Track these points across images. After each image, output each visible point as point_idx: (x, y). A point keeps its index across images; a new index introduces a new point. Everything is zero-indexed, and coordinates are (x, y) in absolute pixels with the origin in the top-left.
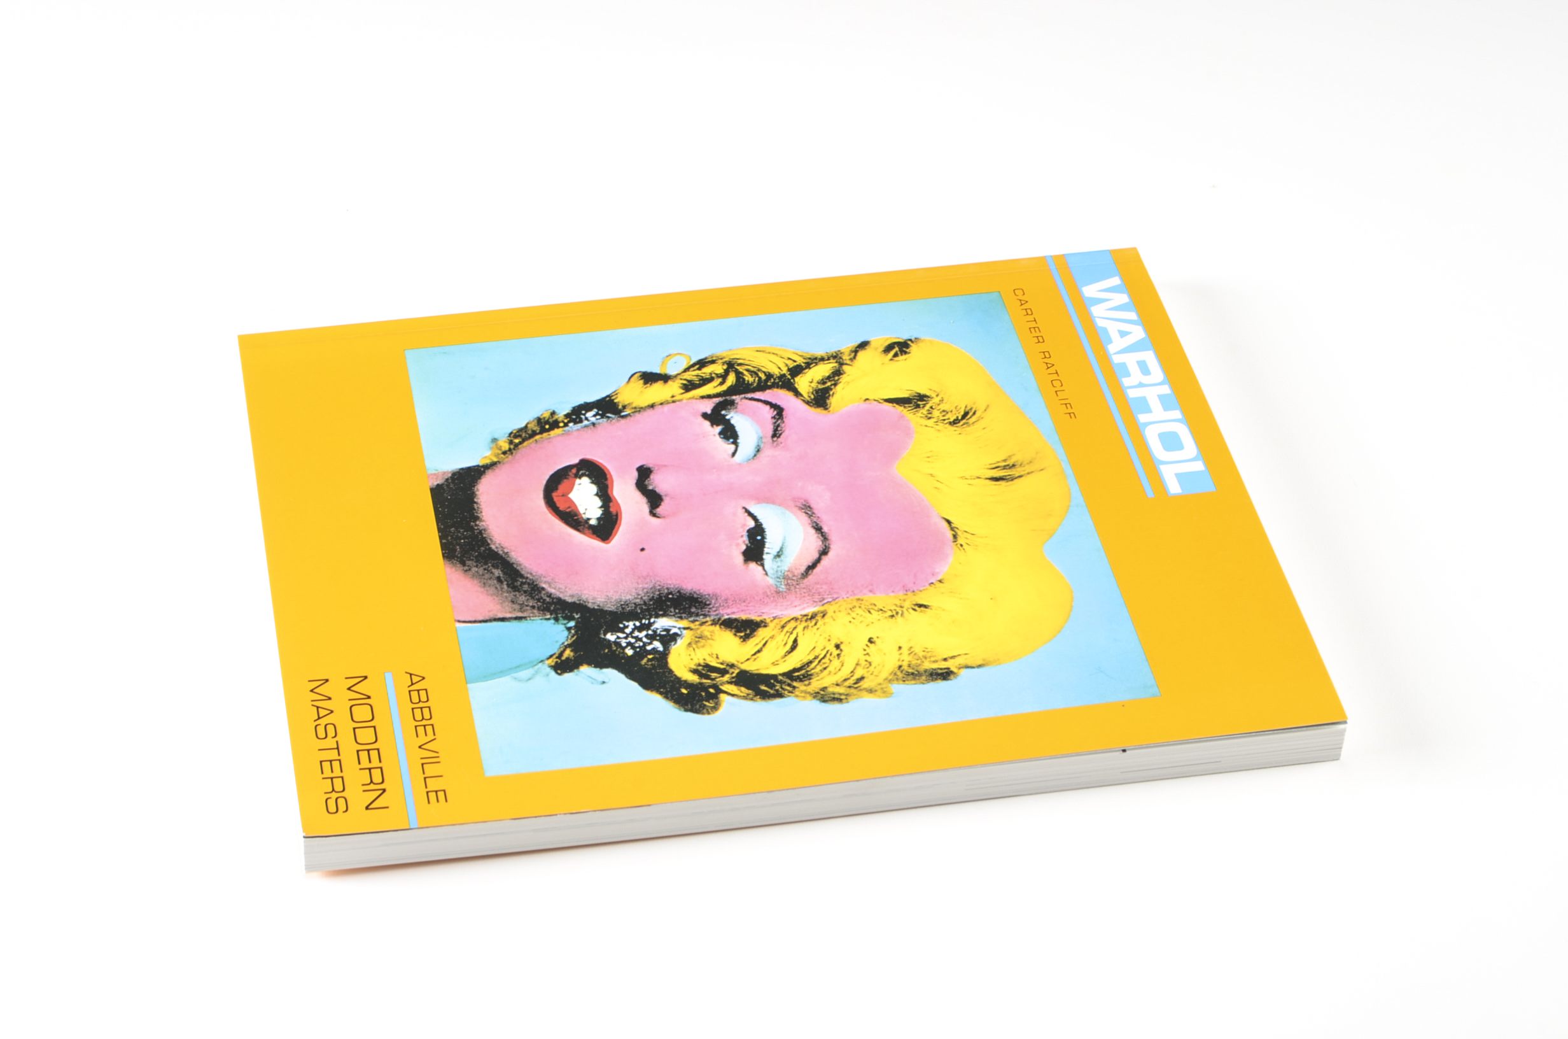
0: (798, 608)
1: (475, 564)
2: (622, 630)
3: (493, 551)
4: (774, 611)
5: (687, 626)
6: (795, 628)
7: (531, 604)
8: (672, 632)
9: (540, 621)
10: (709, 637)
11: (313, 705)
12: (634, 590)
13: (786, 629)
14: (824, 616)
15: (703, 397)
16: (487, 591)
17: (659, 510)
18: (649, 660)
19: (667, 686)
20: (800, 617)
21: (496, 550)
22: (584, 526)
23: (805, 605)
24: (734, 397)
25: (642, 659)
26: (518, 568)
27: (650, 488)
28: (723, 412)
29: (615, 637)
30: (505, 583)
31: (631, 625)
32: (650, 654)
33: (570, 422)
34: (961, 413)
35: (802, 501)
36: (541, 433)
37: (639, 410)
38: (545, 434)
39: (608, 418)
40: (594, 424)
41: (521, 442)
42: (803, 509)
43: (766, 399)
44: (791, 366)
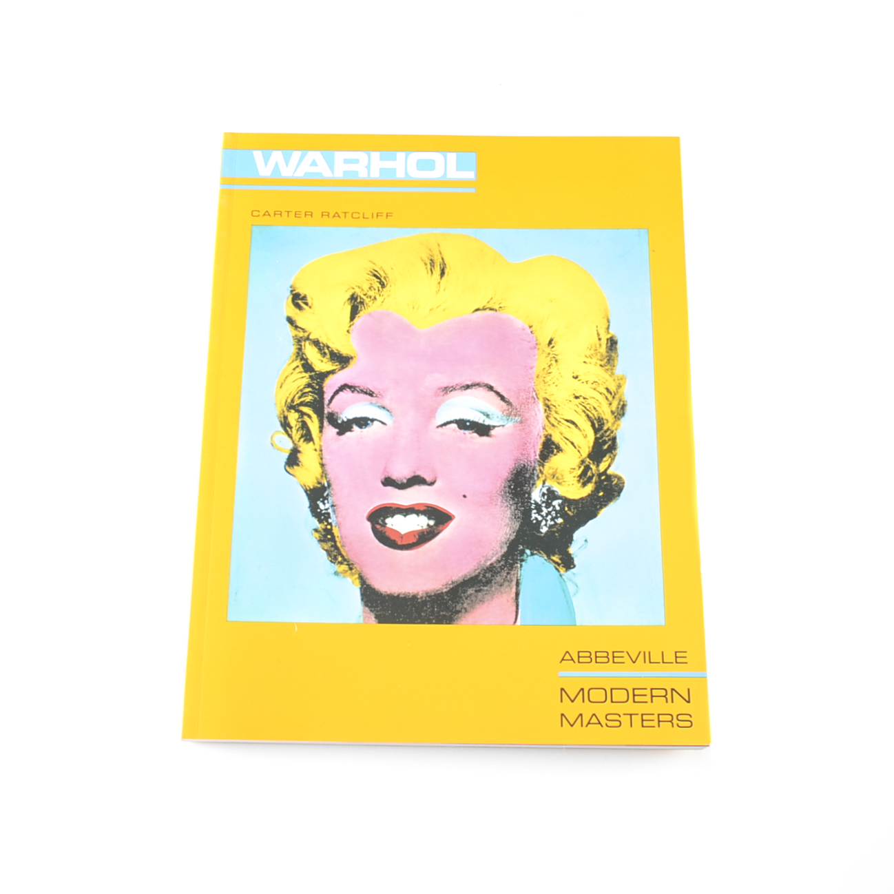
0: (538, 413)
1: (460, 604)
2: (539, 523)
3: (449, 591)
4: (538, 428)
5: (542, 482)
6: (556, 419)
7: (505, 574)
8: (546, 492)
9: (522, 571)
10: (554, 470)
11: (587, 726)
12: (503, 508)
13: (556, 424)
14: (548, 400)
15: (321, 431)
16: (488, 600)
17: (428, 479)
18: (569, 509)
19: (595, 503)
20: (546, 414)
21: (448, 589)
22: (434, 529)
23: (536, 409)
24: (326, 412)
25: (568, 514)
26: (469, 577)
27: (405, 481)
28: (340, 422)
29: (544, 527)
30: (482, 588)
31: (534, 515)
32: (564, 509)
33: (327, 521)
34: (374, 278)
35: (439, 391)
36: (335, 542)
37: (324, 474)
38: (337, 539)
39: (328, 495)
40: (333, 506)
41: (342, 556)
42: (447, 392)
43: (331, 394)
44: (302, 370)
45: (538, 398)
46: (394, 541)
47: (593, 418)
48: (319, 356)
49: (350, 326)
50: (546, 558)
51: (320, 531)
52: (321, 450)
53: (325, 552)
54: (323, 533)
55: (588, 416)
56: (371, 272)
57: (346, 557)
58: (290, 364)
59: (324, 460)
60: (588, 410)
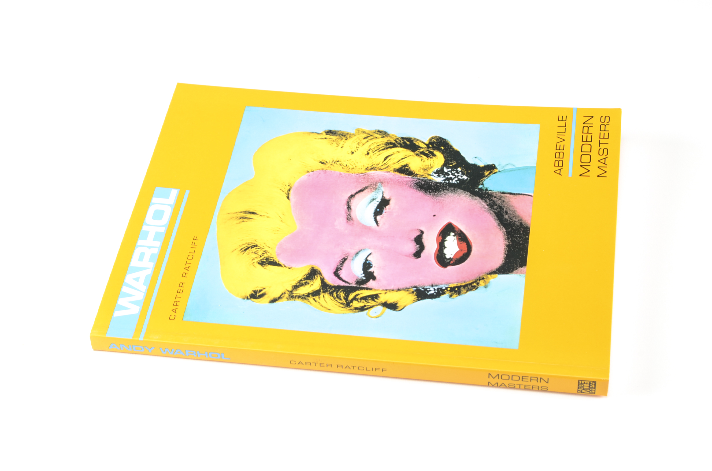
0: (377, 174)
1: (516, 222)
2: (459, 179)
3: (505, 228)
4: (388, 175)
5: (429, 176)
6: (382, 166)
7: (496, 199)
8: (437, 175)
9: (494, 190)
10: (421, 169)
12: (446, 197)
13: (386, 166)
14: (367, 168)
15: (371, 289)
16: (514, 209)
17: (418, 233)
18: (452, 163)
20: (378, 170)
21: (504, 228)
22: (457, 233)
23: (373, 175)
24: (355, 286)
25: (455, 164)
26: (496, 217)
27: (418, 246)
28: (364, 278)
29: (463, 177)
30: (504, 211)
31: (454, 181)
32: (451, 166)
33: (444, 290)
34: (248, 250)
35: (349, 223)
36: (461, 286)
37: (406, 289)
38: (459, 285)
39: (423, 288)
40: (432, 286)
41: (473, 283)
42: (351, 219)
43: (341, 282)
44: (317, 297)
45: (365, 173)
46: (464, 254)
47: (385, 147)
48: (307, 287)
49: (286, 267)
50: (486, 178)
51: (452, 294)
52: (386, 290)
53: (469, 292)
54: (453, 292)
55: (383, 150)
56: (242, 252)
57: (474, 281)
58: (311, 303)
59: (394, 289)
60: (379, 149)
